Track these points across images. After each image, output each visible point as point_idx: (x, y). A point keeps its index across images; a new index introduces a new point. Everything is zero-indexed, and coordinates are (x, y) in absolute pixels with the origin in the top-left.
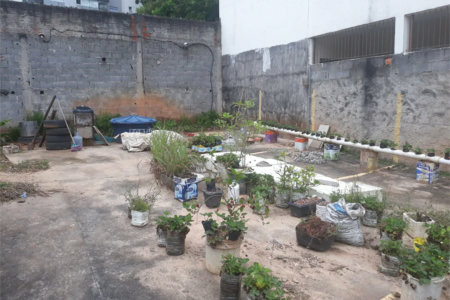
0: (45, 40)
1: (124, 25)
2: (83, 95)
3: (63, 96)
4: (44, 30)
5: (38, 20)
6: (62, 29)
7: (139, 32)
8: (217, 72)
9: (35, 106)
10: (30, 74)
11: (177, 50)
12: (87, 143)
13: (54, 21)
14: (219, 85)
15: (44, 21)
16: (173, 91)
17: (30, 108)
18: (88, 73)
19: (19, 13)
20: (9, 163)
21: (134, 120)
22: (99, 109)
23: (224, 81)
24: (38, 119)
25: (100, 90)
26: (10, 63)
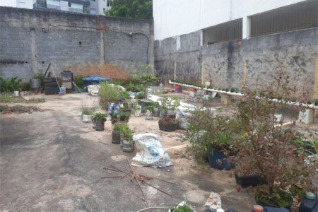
0: (45, 32)
1: (93, 22)
2: (67, 64)
3: (56, 65)
4: (45, 25)
5: (42, 19)
6: (56, 24)
7: (102, 26)
8: (151, 51)
9: (39, 70)
10: (37, 51)
11: (126, 37)
12: (68, 91)
13: (51, 20)
14: (152, 59)
15: (45, 20)
16: (123, 62)
17: (36, 71)
18: (71, 51)
19: (31, 16)
21: (96, 79)
22: (77, 73)
23: (155, 56)
24: (40, 78)
25: (78, 62)
26: (25, 45)
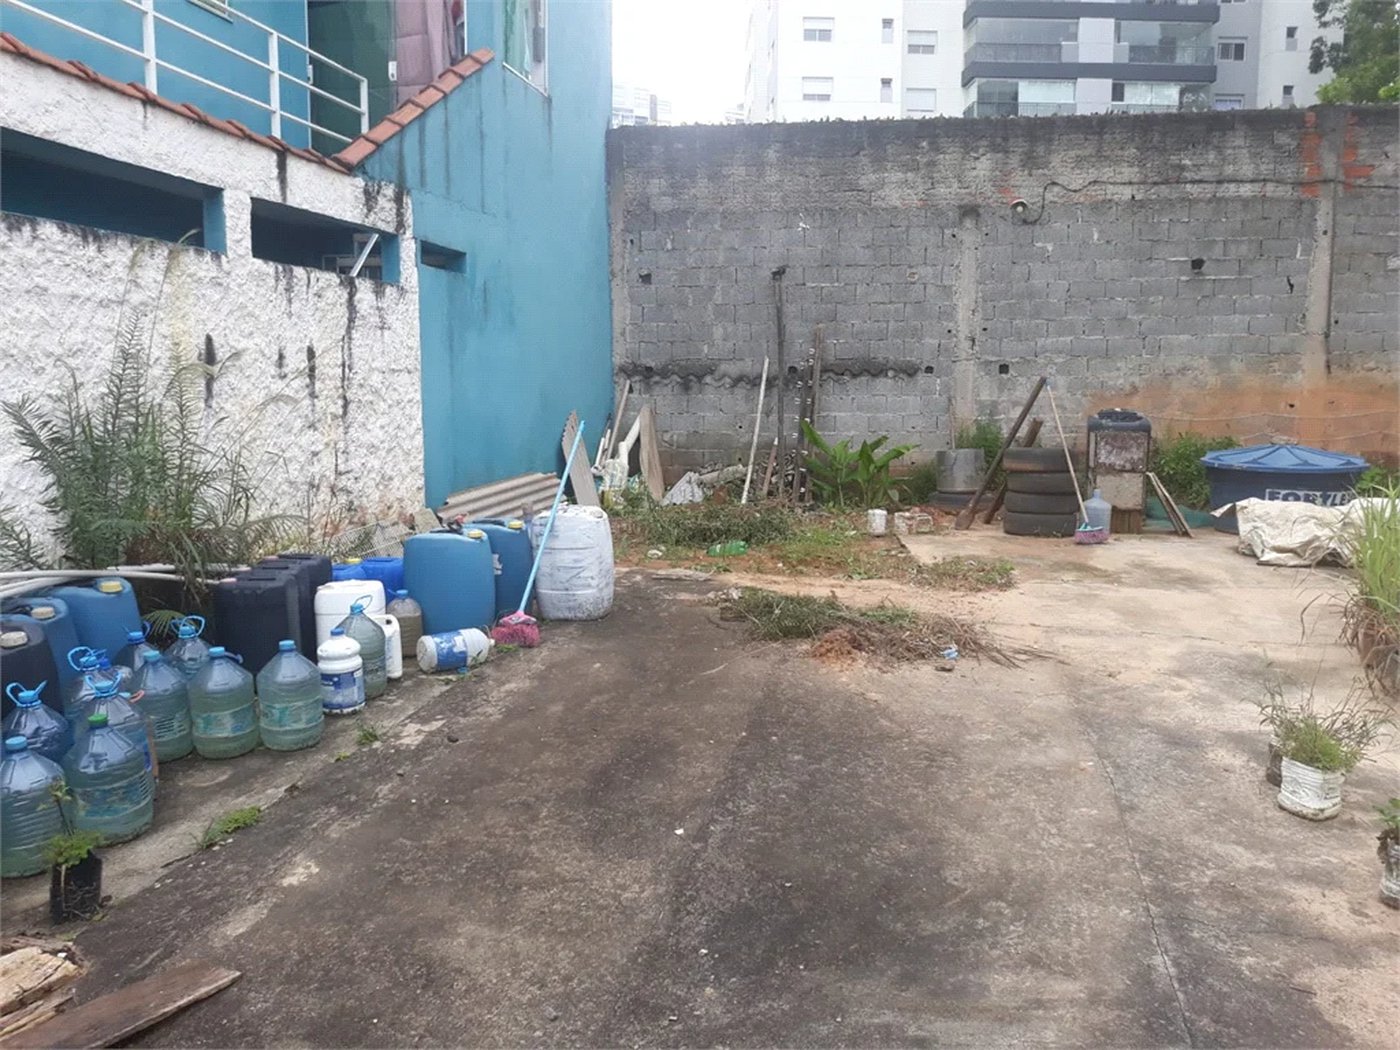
0: (1027, 219)
1: (1278, 148)
2: (1119, 376)
3: (1064, 380)
4: (1027, 189)
5: (1014, 161)
6: (1076, 179)
7: (1330, 165)
9: (981, 406)
10: (979, 316)
12: (1125, 522)
13: (1056, 160)
15: (1030, 162)
17: (967, 412)
18: (1141, 307)
19: (967, 149)
20: (910, 560)
22: (1170, 420)
24: (987, 445)
25: (1176, 362)
26: (931, 290)
